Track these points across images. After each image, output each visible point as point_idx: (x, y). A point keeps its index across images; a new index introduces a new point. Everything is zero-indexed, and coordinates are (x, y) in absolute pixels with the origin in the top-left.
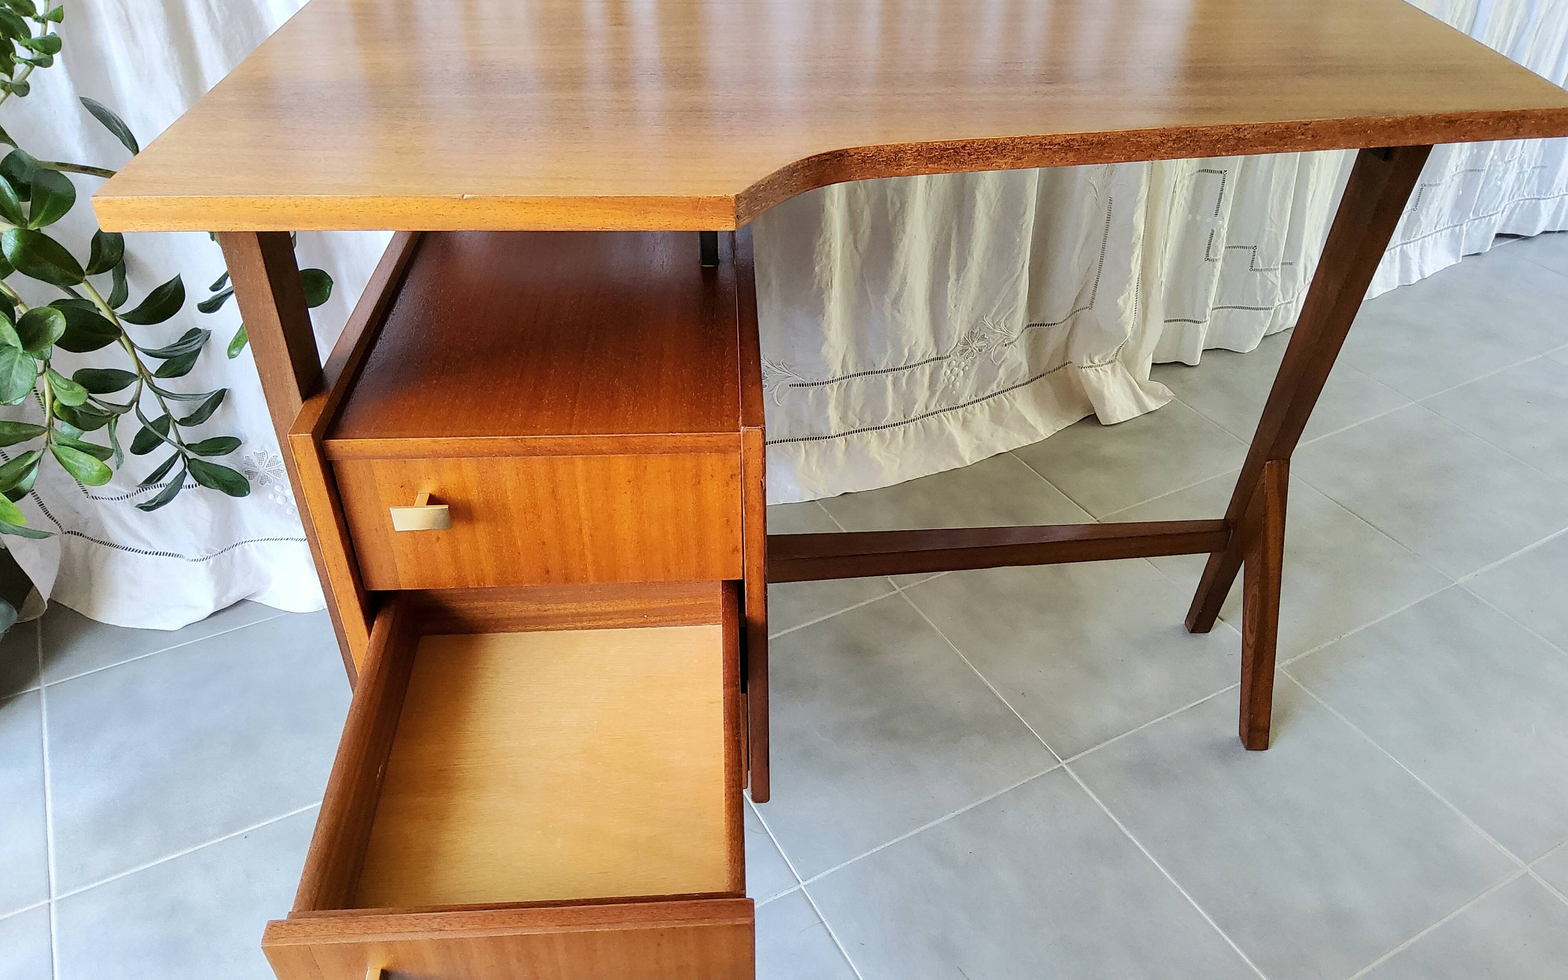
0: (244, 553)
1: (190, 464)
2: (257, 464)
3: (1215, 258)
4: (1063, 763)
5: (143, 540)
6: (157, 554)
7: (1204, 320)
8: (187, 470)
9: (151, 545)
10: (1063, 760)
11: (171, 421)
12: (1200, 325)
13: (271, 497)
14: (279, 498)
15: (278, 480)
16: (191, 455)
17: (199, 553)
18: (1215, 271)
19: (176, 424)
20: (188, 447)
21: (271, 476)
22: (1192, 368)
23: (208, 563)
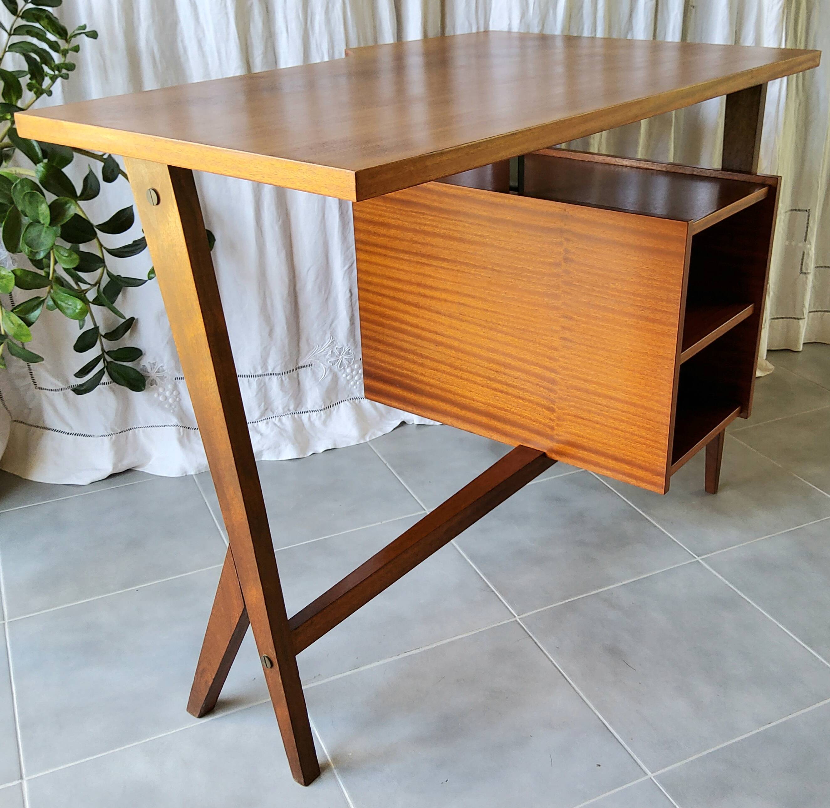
0: (135, 435)
1: (108, 365)
2: (149, 370)
3: (807, 272)
4: (698, 559)
5: (67, 424)
6: (75, 435)
7: (802, 317)
8: (105, 369)
9: (72, 428)
10: (698, 556)
11: (99, 335)
12: (801, 321)
13: (156, 395)
14: (162, 396)
15: (162, 384)
16: (109, 359)
17: (106, 430)
18: (808, 281)
19: (102, 337)
20: (108, 353)
21: (158, 380)
22: (796, 353)
23: (111, 438)
